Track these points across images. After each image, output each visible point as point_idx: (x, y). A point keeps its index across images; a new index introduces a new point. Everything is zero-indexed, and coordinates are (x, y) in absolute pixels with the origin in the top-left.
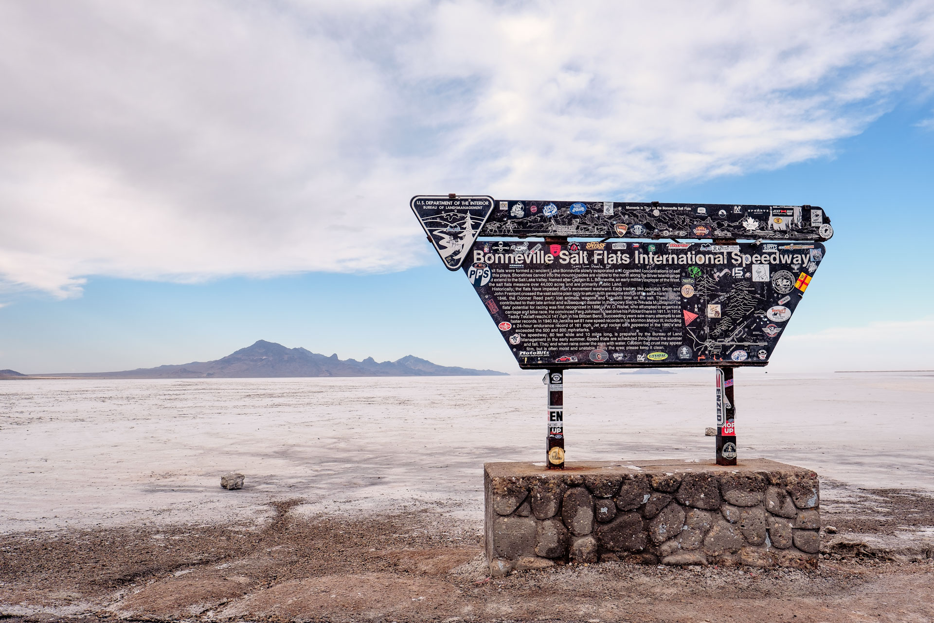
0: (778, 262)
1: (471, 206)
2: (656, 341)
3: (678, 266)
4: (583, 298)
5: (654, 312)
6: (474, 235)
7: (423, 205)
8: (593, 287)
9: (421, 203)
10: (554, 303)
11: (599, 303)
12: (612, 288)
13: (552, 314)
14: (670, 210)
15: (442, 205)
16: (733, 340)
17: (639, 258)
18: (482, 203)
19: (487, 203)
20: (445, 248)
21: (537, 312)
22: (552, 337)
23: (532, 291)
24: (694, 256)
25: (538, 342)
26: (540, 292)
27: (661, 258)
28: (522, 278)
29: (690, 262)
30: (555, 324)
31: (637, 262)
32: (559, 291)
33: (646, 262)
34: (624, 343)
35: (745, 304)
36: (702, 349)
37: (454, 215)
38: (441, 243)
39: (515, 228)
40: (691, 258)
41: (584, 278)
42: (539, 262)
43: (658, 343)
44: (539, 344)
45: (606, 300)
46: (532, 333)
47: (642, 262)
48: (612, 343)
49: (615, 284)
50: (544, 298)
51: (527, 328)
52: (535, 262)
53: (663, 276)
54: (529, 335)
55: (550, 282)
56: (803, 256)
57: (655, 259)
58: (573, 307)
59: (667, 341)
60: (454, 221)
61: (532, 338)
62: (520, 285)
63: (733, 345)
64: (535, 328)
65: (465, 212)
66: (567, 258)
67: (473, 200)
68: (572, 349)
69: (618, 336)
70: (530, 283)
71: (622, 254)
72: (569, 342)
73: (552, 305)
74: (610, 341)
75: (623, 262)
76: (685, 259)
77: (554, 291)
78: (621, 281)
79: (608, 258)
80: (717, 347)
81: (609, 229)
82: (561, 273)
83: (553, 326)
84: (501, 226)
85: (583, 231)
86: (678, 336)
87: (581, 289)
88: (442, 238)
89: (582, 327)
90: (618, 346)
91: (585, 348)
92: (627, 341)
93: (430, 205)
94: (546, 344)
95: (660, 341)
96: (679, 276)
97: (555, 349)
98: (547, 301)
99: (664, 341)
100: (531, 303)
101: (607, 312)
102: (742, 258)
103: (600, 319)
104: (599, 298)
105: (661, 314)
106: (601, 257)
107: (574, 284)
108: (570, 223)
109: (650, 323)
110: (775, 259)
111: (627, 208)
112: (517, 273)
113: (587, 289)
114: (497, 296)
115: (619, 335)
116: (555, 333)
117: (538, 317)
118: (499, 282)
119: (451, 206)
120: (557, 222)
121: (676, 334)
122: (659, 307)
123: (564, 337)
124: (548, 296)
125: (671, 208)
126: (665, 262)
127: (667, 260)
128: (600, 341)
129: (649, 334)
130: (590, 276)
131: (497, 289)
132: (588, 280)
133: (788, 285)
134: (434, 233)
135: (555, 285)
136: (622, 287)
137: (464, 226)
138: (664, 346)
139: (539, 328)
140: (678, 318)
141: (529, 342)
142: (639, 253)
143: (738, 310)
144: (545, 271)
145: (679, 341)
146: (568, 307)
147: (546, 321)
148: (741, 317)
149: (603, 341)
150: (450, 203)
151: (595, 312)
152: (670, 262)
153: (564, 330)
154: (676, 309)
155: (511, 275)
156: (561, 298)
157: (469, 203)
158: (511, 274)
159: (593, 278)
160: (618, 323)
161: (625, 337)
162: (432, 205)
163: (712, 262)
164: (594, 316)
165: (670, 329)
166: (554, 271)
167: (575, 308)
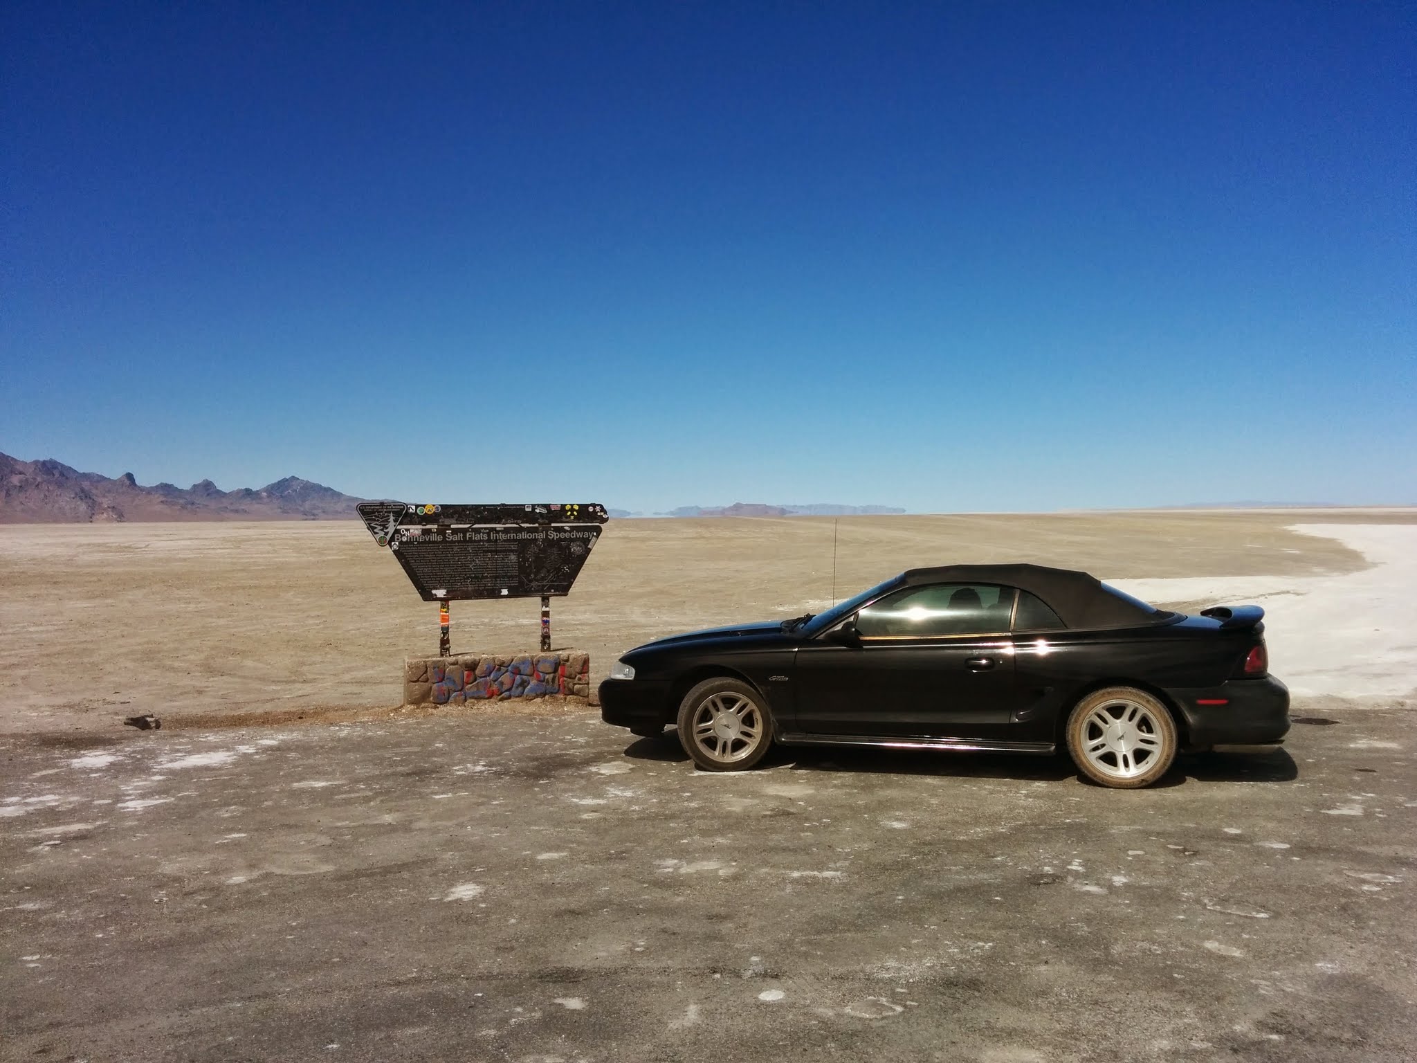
0: (575, 536)
1: (393, 508)
2: (503, 583)
3: (516, 540)
4: (460, 560)
5: (503, 566)
6: (395, 526)
7: (364, 509)
8: (466, 553)
9: (363, 507)
12: (477, 554)
13: (441, 570)
14: (512, 508)
15: (375, 508)
16: (548, 582)
17: (493, 536)
18: (400, 507)
19: (402, 507)
20: (378, 533)
21: (433, 569)
22: (442, 583)
24: (527, 534)
25: (434, 586)
26: (435, 557)
27: (507, 536)
29: (525, 538)
31: (492, 539)
32: (446, 556)
33: (498, 539)
34: (484, 586)
35: (555, 561)
36: (530, 587)
37: (383, 514)
38: (375, 530)
39: (420, 520)
40: (525, 535)
41: (461, 548)
43: (505, 585)
45: (474, 561)
47: (495, 539)
49: (479, 552)
50: (437, 561)
52: (432, 540)
53: (508, 546)
54: (428, 582)
55: (441, 551)
56: (590, 533)
57: (503, 536)
59: (509, 583)
60: (383, 517)
62: (423, 553)
63: (548, 585)
64: (432, 578)
65: (389, 512)
66: (451, 537)
67: (394, 505)
68: (453, 589)
70: (429, 552)
71: (484, 534)
72: (452, 585)
74: (476, 584)
75: (484, 539)
76: (521, 536)
77: (443, 557)
78: (482, 550)
79: (476, 537)
80: (541, 586)
81: (476, 520)
82: (447, 546)
83: (442, 576)
84: (411, 520)
85: (460, 522)
87: (459, 555)
88: (376, 528)
89: (459, 577)
91: (461, 589)
92: (486, 584)
96: (517, 546)
100: (429, 564)
101: (474, 567)
102: (554, 535)
105: (507, 568)
106: (471, 536)
107: (455, 552)
108: (453, 517)
109: (499, 573)
110: (573, 535)
111: (487, 507)
113: (462, 555)
115: (481, 580)
119: (382, 508)
120: (445, 518)
121: (515, 579)
122: (505, 564)
123: (449, 582)
127: (510, 537)
129: (499, 580)
132: (463, 549)
133: (580, 551)
134: (372, 525)
135: (444, 553)
136: (483, 553)
137: (389, 521)
138: (508, 586)
140: (516, 570)
141: (428, 586)
142: (494, 534)
143: (551, 564)
144: (437, 545)
145: (516, 583)
146: (451, 566)
148: (553, 569)
149: (472, 584)
150: (381, 506)
152: (513, 538)
153: (449, 578)
154: (515, 565)
155: (417, 548)
156: (447, 560)
157: (392, 506)
159: (466, 548)
160: (480, 574)
161: (484, 581)
162: (369, 509)
163: (537, 538)
164: (466, 570)
165: (512, 576)
166: (443, 545)
167: (455, 566)
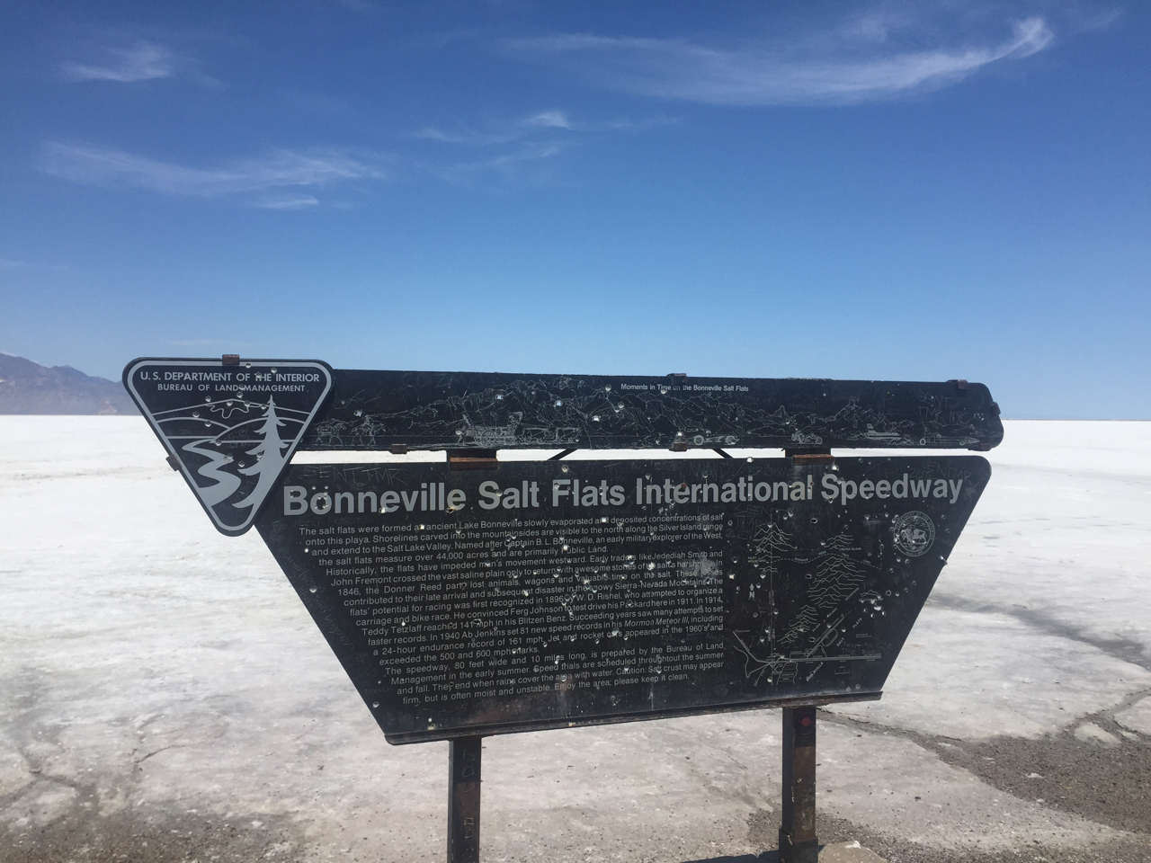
0: (905, 494)
1: (278, 383)
2: (674, 664)
4: (527, 582)
5: (672, 602)
6: (283, 452)
7: (158, 382)
8: (548, 557)
9: (151, 376)
10: (464, 596)
11: (560, 590)
12: (588, 558)
13: (459, 620)
14: (707, 392)
15: (205, 382)
16: (816, 654)
17: (644, 493)
18: (305, 378)
19: (316, 378)
20: (214, 482)
21: (427, 618)
22: (460, 670)
23: (417, 573)
24: (750, 485)
25: (430, 684)
26: (436, 573)
27: (687, 492)
28: (394, 544)
29: (743, 498)
30: (467, 641)
31: (639, 501)
32: (478, 569)
33: (658, 501)
34: (608, 673)
35: (843, 580)
36: (761, 674)
37: (235, 404)
38: (204, 471)
39: (381, 432)
40: (746, 489)
41: (531, 538)
42: (433, 508)
43: (678, 668)
44: (430, 687)
45: (575, 583)
46: (416, 665)
47: (649, 501)
48: (585, 675)
49: (595, 550)
50: (444, 587)
51: (405, 656)
52: (424, 508)
53: (691, 528)
54: (409, 670)
55: (458, 550)
56: (951, 482)
57: (676, 493)
58: (505, 603)
59: (695, 662)
60: (238, 417)
61: (416, 675)
62: (391, 560)
63: (818, 663)
64: (423, 654)
65: (263, 398)
66: (496, 497)
67: (282, 370)
68: (501, 692)
69: (599, 659)
70: (413, 554)
71: (610, 485)
72: (496, 677)
73: (460, 601)
74: (581, 670)
75: (612, 501)
76: (733, 492)
77: (466, 571)
78: (606, 543)
79: (581, 495)
80: (790, 668)
81: (584, 433)
82: (480, 530)
83: (462, 646)
84: (349, 428)
85: (530, 438)
86: (717, 651)
87: (524, 563)
88: (208, 460)
89: (524, 645)
90: (597, 679)
91: (529, 690)
92: (616, 667)
93: (175, 382)
94: (445, 687)
95: (681, 662)
96: (720, 527)
97: (463, 696)
98: (451, 591)
99: (688, 662)
100: (415, 599)
101: (577, 608)
102: (840, 487)
103: (562, 624)
104: (561, 581)
105: (686, 606)
106: (566, 493)
107: (508, 552)
108: (503, 421)
109: (662, 626)
110: (900, 489)
111: (624, 386)
112: (384, 534)
113: (536, 562)
114: (337, 588)
115: (599, 655)
116: (466, 660)
117: (429, 628)
118: (342, 557)
119: (230, 383)
120: (476, 421)
121: (713, 647)
122: (681, 593)
123: (486, 667)
124: (451, 582)
125: (710, 388)
126: (694, 500)
127: (700, 496)
128: (561, 672)
129: (660, 650)
130: (544, 533)
131: (338, 572)
132: (539, 542)
133: (923, 541)
135: (469, 556)
136: (608, 554)
137: (261, 431)
138: (688, 671)
139: (432, 653)
140: (717, 614)
141: (407, 685)
142: (645, 483)
143: (831, 591)
144: (447, 527)
145: (717, 660)
146: (495, 604)
147: (448, 637)
148: (835, 606)
149: (566, 672)
150: (227, 376)
151: (551, 610)
152: (705, 499)
153: (486, 653)
154: (713, 595)
155: (371, 539)
156: (481, 585)
157: (273, 377)
158: (370, 535)
159: (550, 538)
160: (598, 631)
161: (611, 659)
162: (181, 382)
163: (785, 497)
164: (549, 619)
165: (702, 638)
166: (467, 526)
167: (510, 603)
